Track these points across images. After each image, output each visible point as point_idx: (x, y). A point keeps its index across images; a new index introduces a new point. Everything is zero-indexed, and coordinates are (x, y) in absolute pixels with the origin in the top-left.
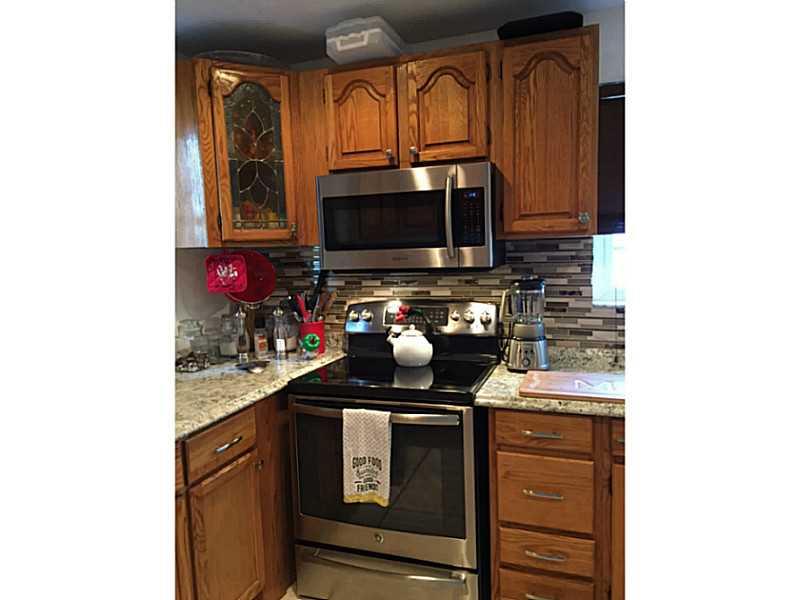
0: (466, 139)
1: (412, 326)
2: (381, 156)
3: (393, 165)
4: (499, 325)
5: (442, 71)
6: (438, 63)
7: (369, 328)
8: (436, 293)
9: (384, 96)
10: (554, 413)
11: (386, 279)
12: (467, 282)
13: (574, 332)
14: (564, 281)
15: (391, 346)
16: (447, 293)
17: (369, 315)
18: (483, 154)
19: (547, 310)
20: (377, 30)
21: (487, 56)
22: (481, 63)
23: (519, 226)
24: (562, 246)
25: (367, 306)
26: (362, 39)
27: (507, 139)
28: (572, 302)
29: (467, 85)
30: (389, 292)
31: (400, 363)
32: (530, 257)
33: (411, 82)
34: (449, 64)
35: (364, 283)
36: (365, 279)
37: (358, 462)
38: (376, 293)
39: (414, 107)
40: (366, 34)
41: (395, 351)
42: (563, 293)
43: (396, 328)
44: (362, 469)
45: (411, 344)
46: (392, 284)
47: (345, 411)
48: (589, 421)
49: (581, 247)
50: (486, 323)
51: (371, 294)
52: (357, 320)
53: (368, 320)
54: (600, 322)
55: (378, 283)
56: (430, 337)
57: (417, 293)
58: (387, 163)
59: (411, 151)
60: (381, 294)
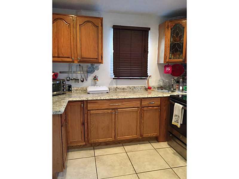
37: (176, 116)
44: (176, 117)
47: (176, 103)
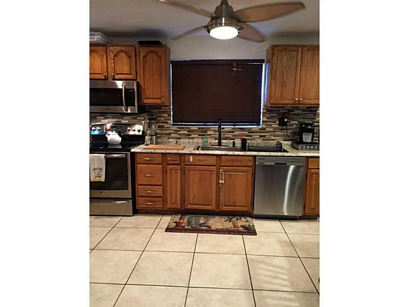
0: (129, 73)
1: (114, 132)
2: (102, 75)
3: (106, 79)
4: (143, 132)
5: (121, 51)
6: (120, 48)
7: (100, 133)
8: (123, 121)
9: (102, 56)
10: (152, 153)
11: (106, 116)
12: (134, 118)
13: (166, 134)
14: (163, 119)
15: (107, 138)
16: (127, 122)
17: (99, 128)
18: (135, 78)
19: (158, 127)
20: (99, 37)
21: (135, 48)
22: (133, 51)
23: (146, 101)
24: (163, 108)
25: (98, 125)
26: (94, 38)
27: (142, 74)
28: (165, 125)
29: (129, 57)
30: (107, 121)
31: (110, 143)
32: (153, 111)
33: (111, 53)
34: (123, 49)
35: (98, 117)
36: (98, 116)
37: (95, 169)
38: (102, 121)
39: (112, 61)
40: (96, 37)
41: (108, 139)
42: (163, 122)
43: (109, 132)
44: (96, 171)
45: (114, 137)
46: (108, 118)
48: (161, 155)
49: (167, 108)
50: (139, 131)
51: (100, 122)
52: (95, 130)
53: (99, 130)
54: (173, 131)
55: (103, 118)
56: (120, 135)
57: (116, 121)
58: (104, 78)
59: (112, 75)
60: (104, 121)
